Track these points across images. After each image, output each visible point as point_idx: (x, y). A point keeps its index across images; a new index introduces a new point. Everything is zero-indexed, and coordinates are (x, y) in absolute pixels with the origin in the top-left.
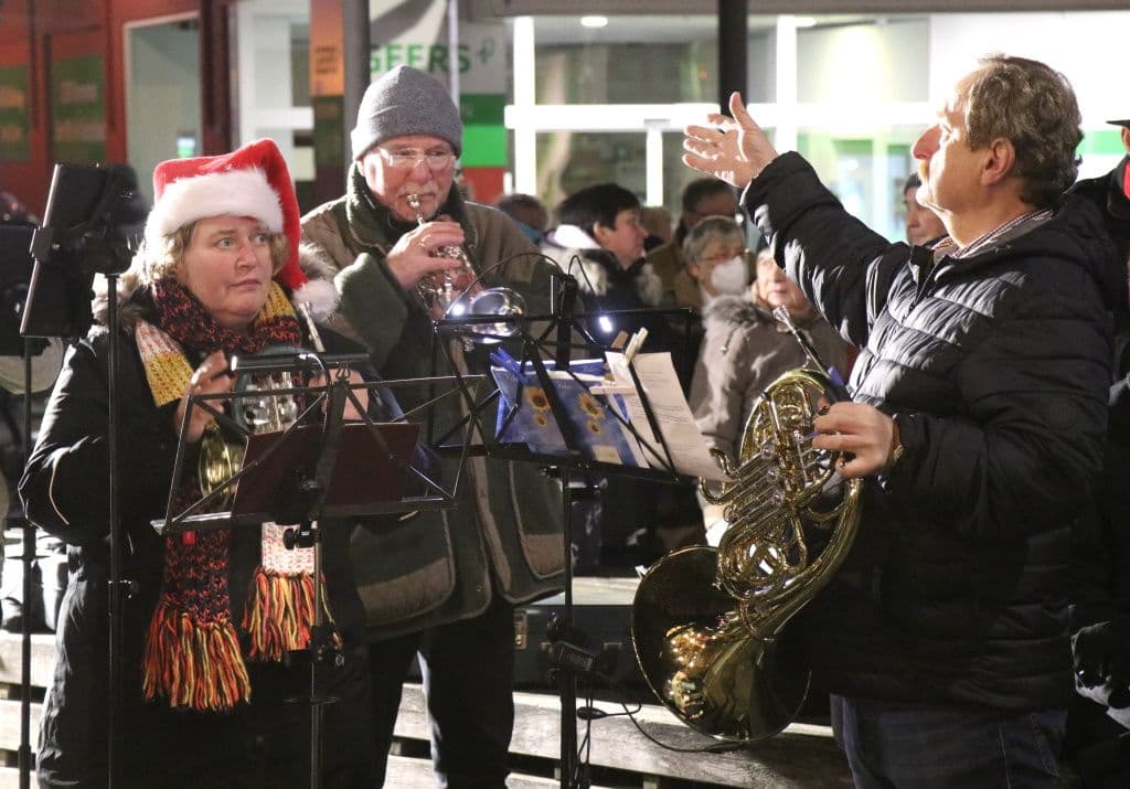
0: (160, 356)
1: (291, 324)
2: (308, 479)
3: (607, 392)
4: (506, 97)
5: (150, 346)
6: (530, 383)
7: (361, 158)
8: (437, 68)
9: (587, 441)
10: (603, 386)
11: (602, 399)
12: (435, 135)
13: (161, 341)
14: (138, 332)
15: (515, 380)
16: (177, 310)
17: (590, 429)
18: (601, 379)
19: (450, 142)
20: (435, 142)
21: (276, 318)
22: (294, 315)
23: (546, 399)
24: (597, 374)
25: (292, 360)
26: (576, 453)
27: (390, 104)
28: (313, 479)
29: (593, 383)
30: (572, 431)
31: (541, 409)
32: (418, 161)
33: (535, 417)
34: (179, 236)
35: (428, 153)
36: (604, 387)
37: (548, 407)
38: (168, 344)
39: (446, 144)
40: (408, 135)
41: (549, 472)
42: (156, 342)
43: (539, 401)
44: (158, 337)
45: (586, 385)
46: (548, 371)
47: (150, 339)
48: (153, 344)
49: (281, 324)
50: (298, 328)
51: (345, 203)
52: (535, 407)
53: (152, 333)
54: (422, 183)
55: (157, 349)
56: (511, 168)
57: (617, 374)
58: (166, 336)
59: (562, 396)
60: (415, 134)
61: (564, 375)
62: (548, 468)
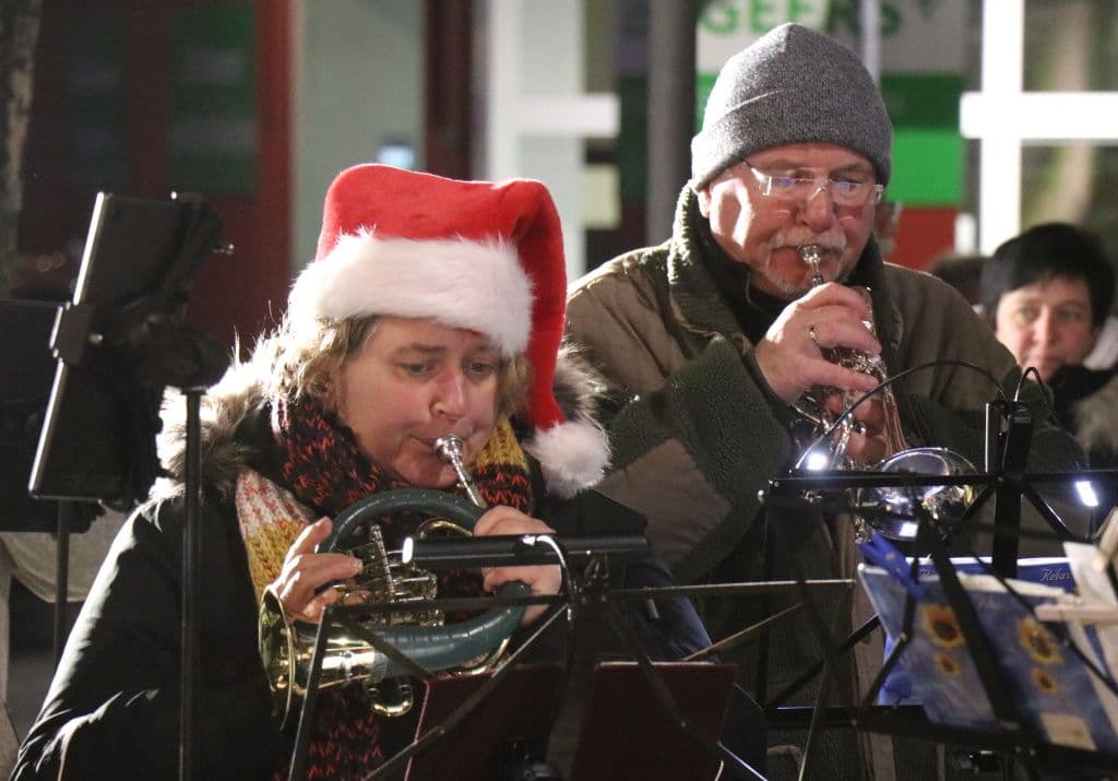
0: (273, 528)
1: (517, 479)
2: (532, 761)
3: (1067, 617)
4: (969, 78)
5: (258, 512)
6: (929, 594)
7: (706, 186)
8: (842, 28)
9: (1032, 705)
10: (1059, 605)
11: (1058, 629)
12: (847, 145)
13: (278, 504)
14: (240, 487)
15: (902, 590)
16: (309, 449)
17: (1037, 683)
18: (1057, 592)
19: (872, 160)
20: (845, 158)
21: (491, 466)
22: (525, 466)
23: (957, 627)
24: (1051, 584)
25: (511, 545)
26: (1012, 726)
27: (769, 88)
28: (542, 761)
29: (1042, 600)
30: (1004, 686)
31: (948, 645)
32: (817, 190)
33: (937, 658)
34: (344, 329)
35: (835, 176)
36: (1062, 607)
37: (960, 640)
38: (290, 511)
39: (866, 164)
40: (802, 142)
41: (978, 760)
42: (267, 504)
43: (943, 629)
44: (272, 496)
45: (1029, 604)
46: (961, 576)
47: (258, 501)
48: (263, 508)
49: (500, 477)
50: (529, 488)
51: (663, 255)
52: (937, 641)
53: (263, 490)
54: (821, 228)
55: (268, 517)
56: (972, 206)
57: (1087, 584)
58: (289, 495)
59: (988, 621)
60: (815, 140)
61: (991, 584)
62: (977, 755)
